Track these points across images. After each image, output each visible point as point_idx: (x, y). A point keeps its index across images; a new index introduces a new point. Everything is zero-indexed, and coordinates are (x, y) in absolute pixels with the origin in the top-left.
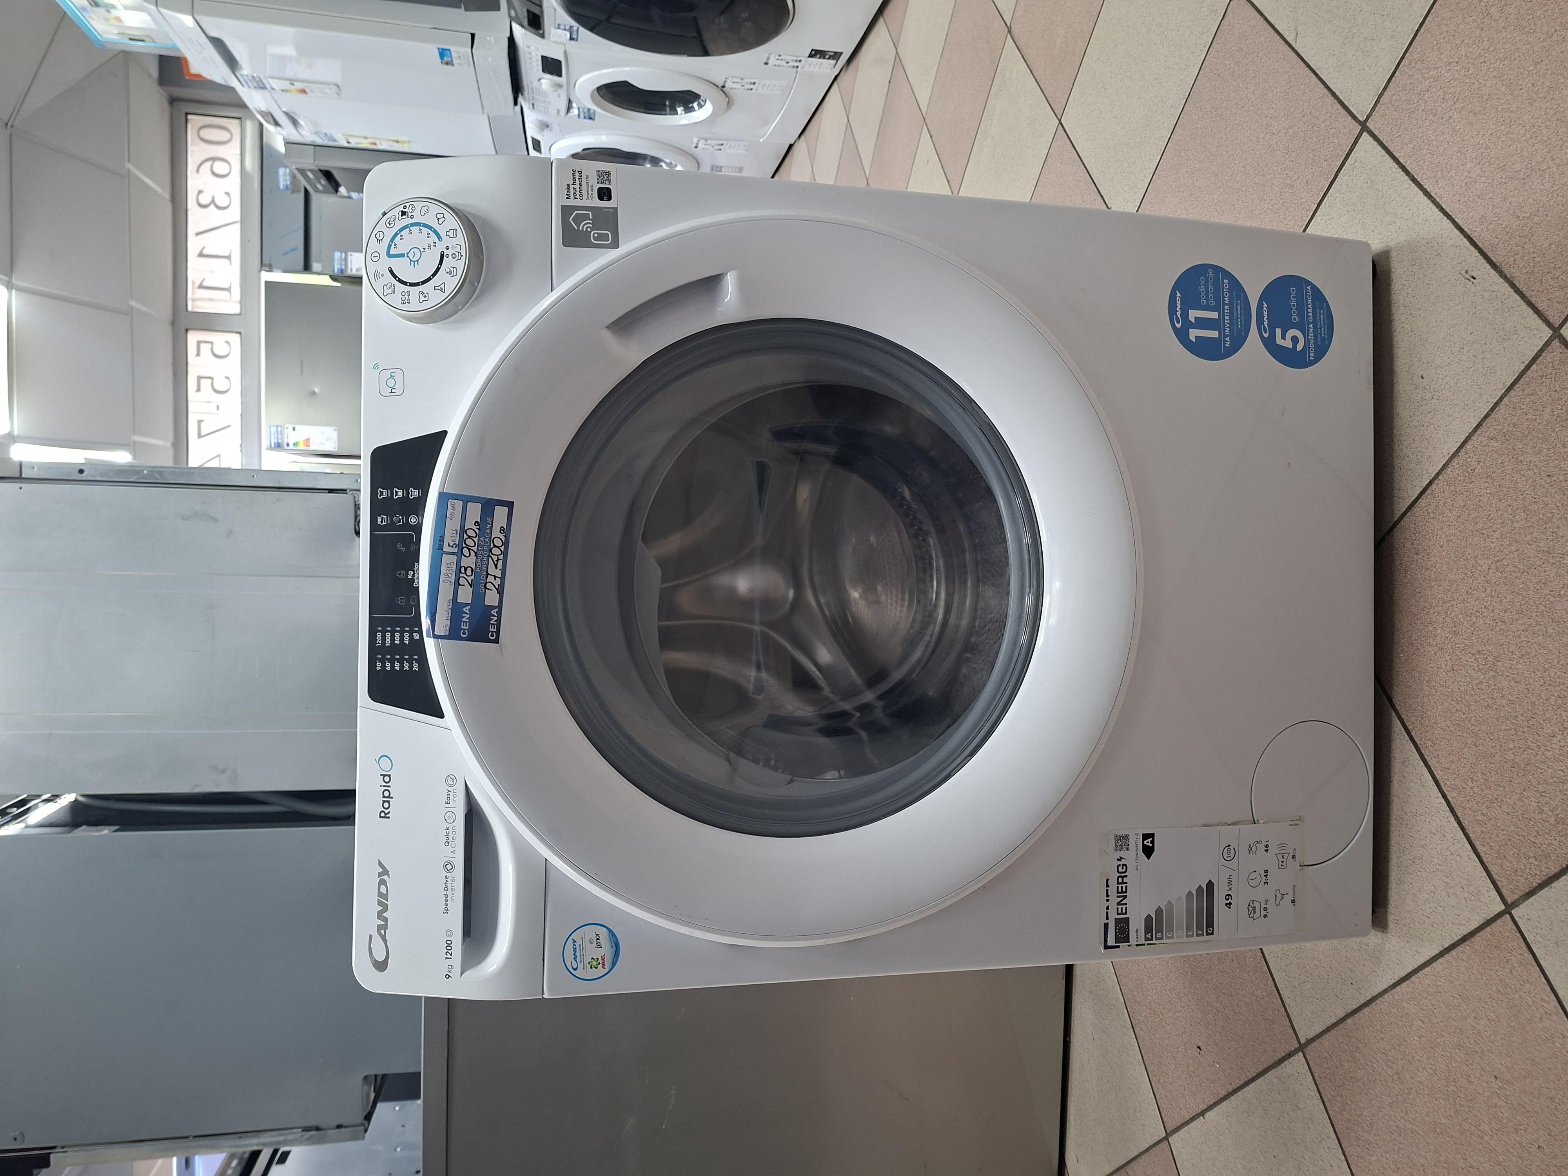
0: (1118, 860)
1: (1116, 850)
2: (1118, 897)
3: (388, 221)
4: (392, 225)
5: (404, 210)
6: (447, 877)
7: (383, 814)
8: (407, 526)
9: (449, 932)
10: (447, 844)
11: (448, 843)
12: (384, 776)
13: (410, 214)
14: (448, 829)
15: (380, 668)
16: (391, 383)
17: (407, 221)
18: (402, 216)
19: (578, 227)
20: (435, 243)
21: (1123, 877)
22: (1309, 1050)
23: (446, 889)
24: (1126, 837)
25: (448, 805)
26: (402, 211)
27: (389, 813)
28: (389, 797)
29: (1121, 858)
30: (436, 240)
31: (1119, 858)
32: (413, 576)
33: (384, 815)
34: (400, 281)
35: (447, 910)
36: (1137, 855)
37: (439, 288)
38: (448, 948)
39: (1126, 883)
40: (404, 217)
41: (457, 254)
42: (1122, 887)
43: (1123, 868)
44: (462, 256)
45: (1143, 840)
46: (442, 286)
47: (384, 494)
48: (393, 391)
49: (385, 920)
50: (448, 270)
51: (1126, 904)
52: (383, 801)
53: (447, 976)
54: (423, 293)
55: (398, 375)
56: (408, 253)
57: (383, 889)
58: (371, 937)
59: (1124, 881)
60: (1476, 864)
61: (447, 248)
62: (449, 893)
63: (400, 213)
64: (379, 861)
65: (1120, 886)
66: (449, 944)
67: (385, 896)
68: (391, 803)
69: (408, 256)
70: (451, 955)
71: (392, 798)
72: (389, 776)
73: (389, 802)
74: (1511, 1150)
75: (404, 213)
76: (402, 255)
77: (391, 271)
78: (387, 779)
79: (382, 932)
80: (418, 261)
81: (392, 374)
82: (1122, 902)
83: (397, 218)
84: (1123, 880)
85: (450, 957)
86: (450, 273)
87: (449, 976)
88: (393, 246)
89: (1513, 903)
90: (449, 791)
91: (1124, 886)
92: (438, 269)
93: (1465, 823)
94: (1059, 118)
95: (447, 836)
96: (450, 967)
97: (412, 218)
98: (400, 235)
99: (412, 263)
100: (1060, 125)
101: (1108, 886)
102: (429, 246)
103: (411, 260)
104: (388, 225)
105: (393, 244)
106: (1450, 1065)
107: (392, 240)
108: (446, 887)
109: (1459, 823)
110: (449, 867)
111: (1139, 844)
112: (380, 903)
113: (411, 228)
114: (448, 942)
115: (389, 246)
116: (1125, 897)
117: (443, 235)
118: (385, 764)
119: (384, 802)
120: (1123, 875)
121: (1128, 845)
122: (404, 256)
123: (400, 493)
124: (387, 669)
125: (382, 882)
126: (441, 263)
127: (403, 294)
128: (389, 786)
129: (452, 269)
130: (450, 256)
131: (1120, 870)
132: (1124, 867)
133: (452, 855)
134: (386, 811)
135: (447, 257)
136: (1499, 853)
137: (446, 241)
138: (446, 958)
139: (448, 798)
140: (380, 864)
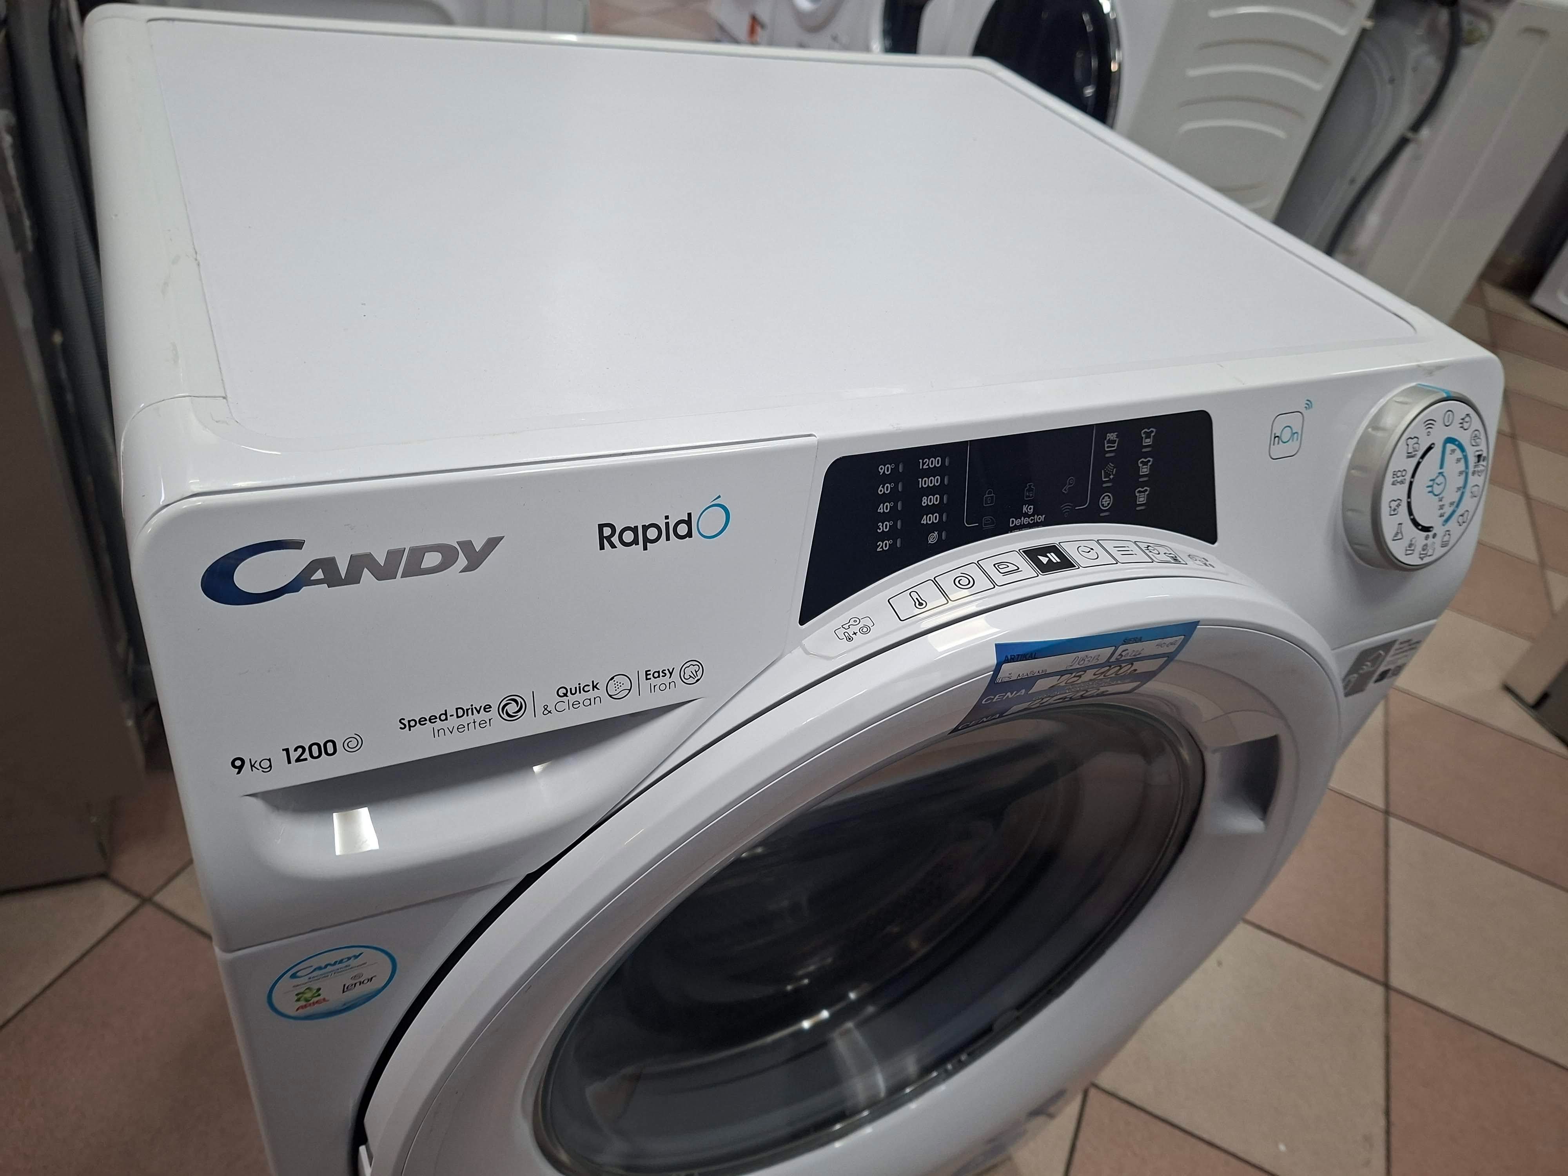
3: (1478, 433)
4: (1472, 441)
5: (1482, 458)
6: (487, 708)
7: (607, 531)
8: (1098, 493)
9: (357, 743)
10: (561, 692)
11: (565, 695)
12: (688, 522)
14: (594, 687)
15: (882, 472)
16: (1287, 435)
17: (1471, 465)
20: (1443, 515)
23: (460, 712)
25: (642, 675)
27: (613, 546)
28: (646, 541)
32: (1026, 515)
33: (606, 534)
34: (1417, 466)
35: (407, 725)
37: (1399, 529)
38: (315, 749)
40: (1476, 460)
41: (1426, 551)
44: (1422, 559)
46: (1399, 536)
47: (1147, 443)
48: (1277, 440)
49: (353, 578)
50: (1413, 541)
52: (636, 527)
53: (238, 763)
54: (1398, 505)
56: (1442, 473)
57: (432, 559)
58: (298, 545)
61: (1435, 535)
62: (453, 722)
63: (1480, 453)
64: (502, 538)
66: (327, 748)
67: (414, 569)
68: (634, 547)
69: (1439, 473)
70: (298, 760)
71: (645, 547)
72: (689, 534)
73: (635, 542)
75: (1479, 458)
76: (1442, 464)
77: (1429, 448)
78: (683, 529)
79: (319, 575)
80: (1433, 492)
81: (1296, 435)
83: (1477, 448)
85: (293, 759)
86: (1410, 545)
87: (240, 768)
88: (1453, 447)
90: (671, 674)
92: (1418, 526)
95: (581, 689)
96: (266, 764)
97: (1473, 473)
98: (1461, 456)
99: (1432, 483)
102: (1442, 506)
103: (1434, 480)
104: (1473, 434)
107: (1459, 445)
108: (466, 712)
110: (512, 708)
112: (394, 556)
113: (1464, 473)
114: (330, 746)
115: (1454, 441)
117: (1448, 525)
118: (711, 522)
119: (635, 530)
122: (1440, 467)
123: (1145, 470)
124: (881, 488)
125: (448, 555)
126: (1422, 528)
127: (1403, 473)
128: (668, 538)
129: (1413, 547)
130: (1426, 542)
133: (540, 710)
134: (614, 537)
135: (1425, 537)
137: (1441, 532)
138: (287, 750)
139: (658, 674)
140: (493, 543)
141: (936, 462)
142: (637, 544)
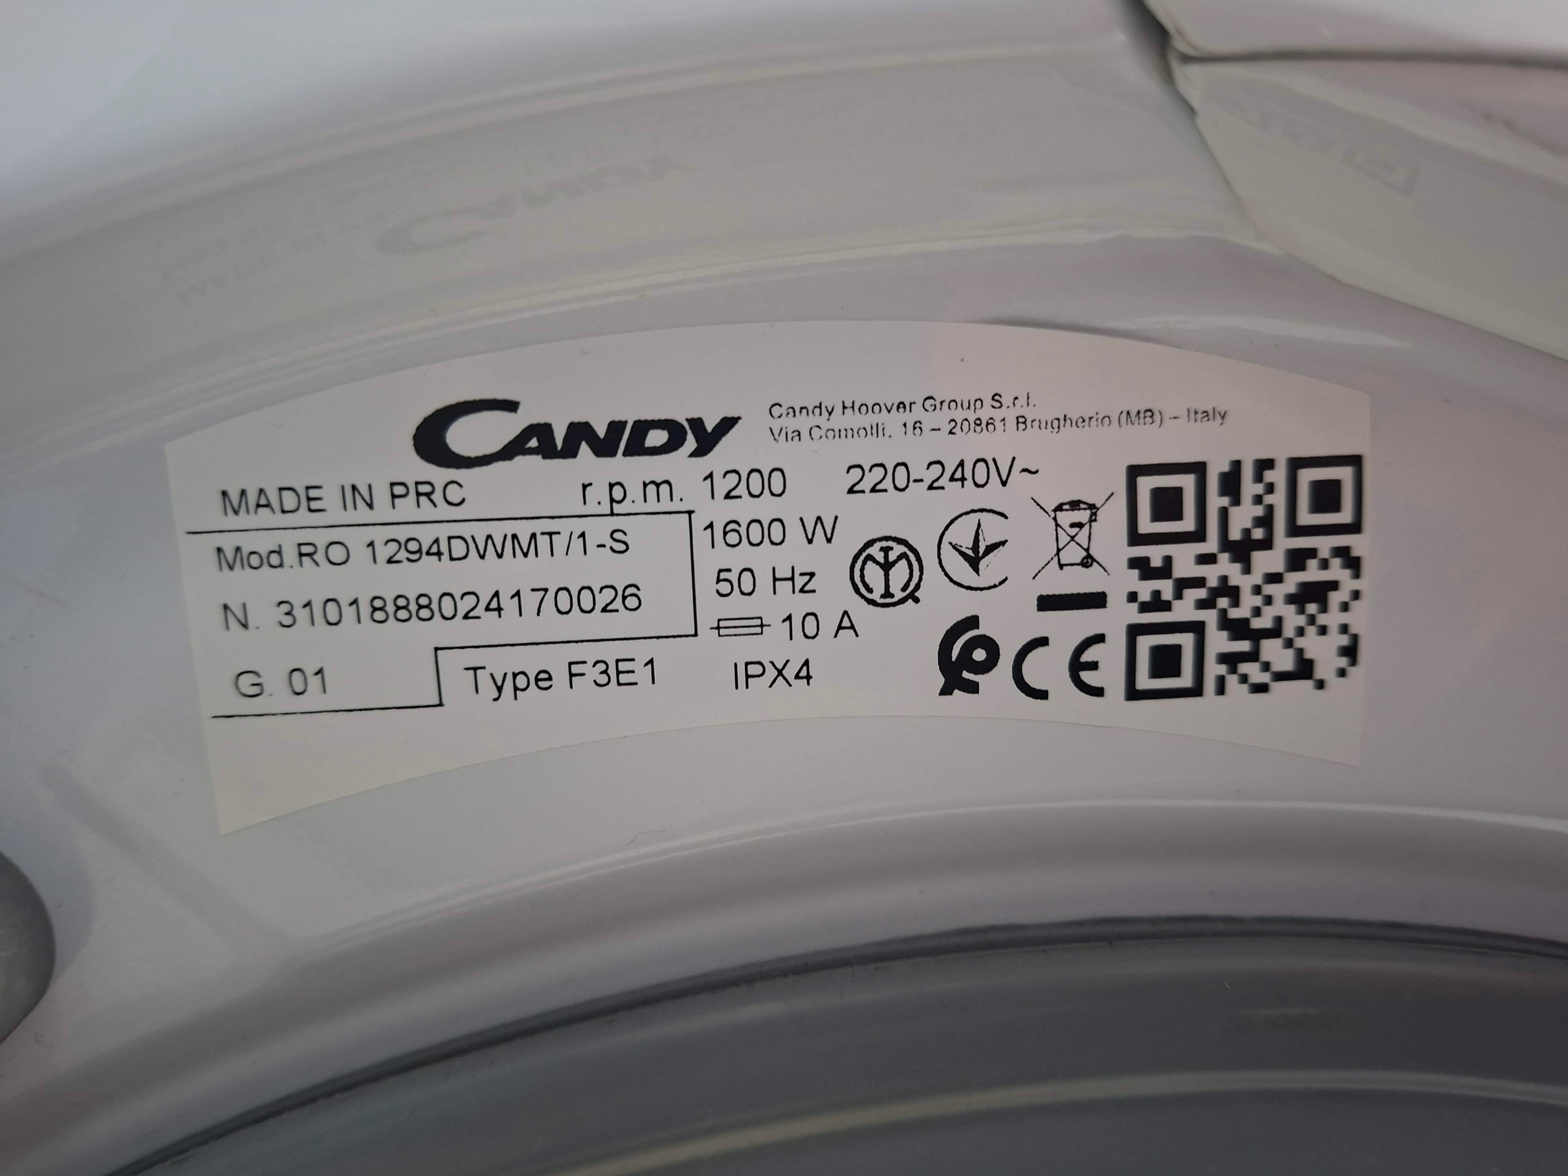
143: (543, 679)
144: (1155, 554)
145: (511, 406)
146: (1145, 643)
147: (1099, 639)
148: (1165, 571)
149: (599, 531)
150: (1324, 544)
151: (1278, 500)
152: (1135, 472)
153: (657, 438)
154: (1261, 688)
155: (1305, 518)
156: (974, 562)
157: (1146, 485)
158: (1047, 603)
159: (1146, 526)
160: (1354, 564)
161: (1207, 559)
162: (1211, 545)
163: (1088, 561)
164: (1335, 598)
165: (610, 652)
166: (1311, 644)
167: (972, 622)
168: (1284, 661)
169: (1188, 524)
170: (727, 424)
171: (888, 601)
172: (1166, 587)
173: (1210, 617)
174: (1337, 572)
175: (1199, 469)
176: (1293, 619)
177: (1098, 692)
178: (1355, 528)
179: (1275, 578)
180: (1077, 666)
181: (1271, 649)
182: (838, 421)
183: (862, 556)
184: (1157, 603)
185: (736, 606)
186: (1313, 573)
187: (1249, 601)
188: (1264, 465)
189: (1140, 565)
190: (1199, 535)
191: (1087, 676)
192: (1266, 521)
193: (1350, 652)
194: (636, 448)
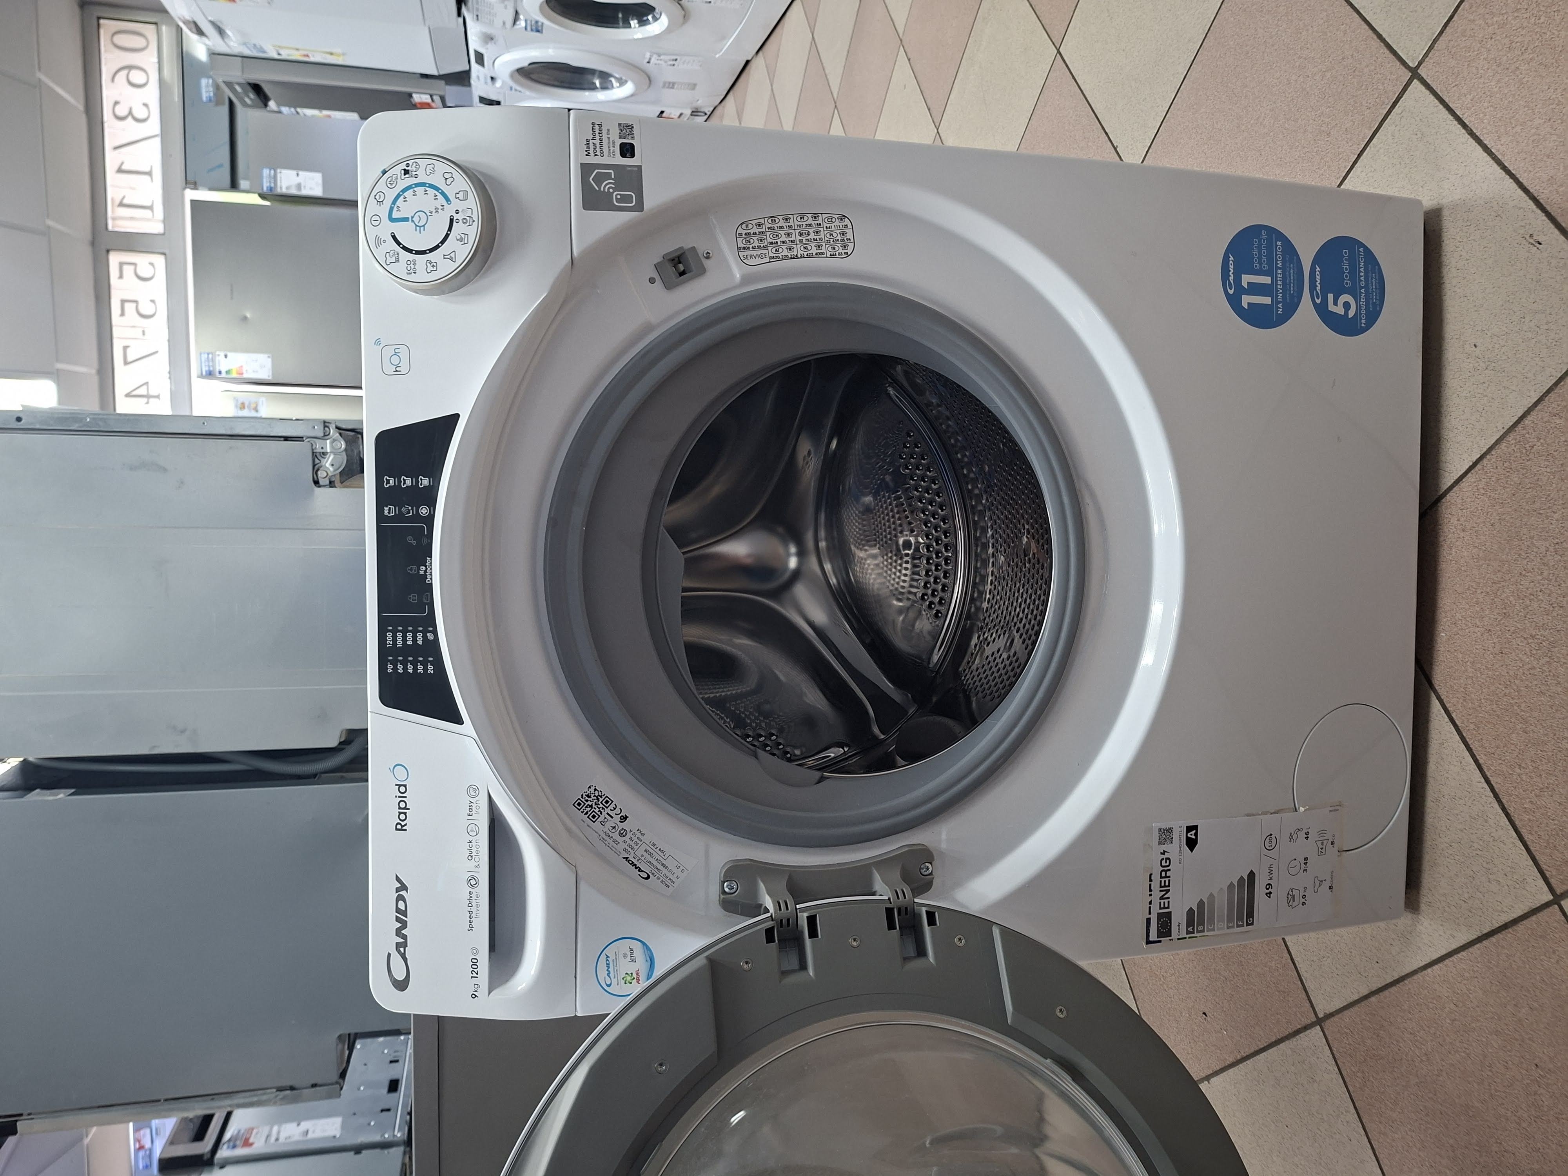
0: (1161, 853)
1: (1160, 844)
2: (1161, 891)
3: (389, 180)
4: (394, 185)
5: (407, 168)
6: (470, 893)
7: (399, 827)
8: (417, 518)
9: (475, 950)
10: (470, 858)
11: (472, 857)
12: (400, 786)
13: (414, 173)
14: (470, 842)
15: (391, 671)
16: (395, 360)
17: (410, 181)
18: (405, 175)
19: (600, 188)
20: (443, 206)
21: (1166, 871)
22: (1327, 1024)
23: (470, 905)
24: (1170, 830)
25: (470, 817)
26: (405, 170)
27: (406, 825)
28: (405, 808)
29: (1164, 851)
30: (444, 202)
31: (1162, 852)
32: (426, 571)
33: (401, 827)
34: (405, 248)
35: (471, 928)
36: (1180, 848)
37: (448, 257)
38: (474, 966)
39: (1169, 877)
40: (407, 176)
41: (468, 218)
42: (1165, 881)
43: (1166, 862)
44: (474, 221)
45: (1187, 833)
46: (453, 255)
47: (391, 482)
48: (398, 369)
49: (405, 937)
50: (459, 237)
51: (1168, 898)
52: (399, 812)
53: (473, 996)
54: (431, 262)
55: (403, 351)
56: (412, 217)
57: (401, 905)
58: (389, 955)
59: (1168, 875)
60: (1522, 852)
61: (457, 212)
62: (474, 909)
63: (403, 172)
64: (397, 876)
65: (1163, 880)
66: (474, 963)
67: (404, 913)
68: (407, 814)
69: (412, 221)
70: (477, 974)
71: (408, 809)
72: (405, 786)
73: (405, 814)
74: (1550, 1137)
75: (406, 172)
76: (406, 220)
77: (394, 237)
78: (402, 789)
79: (402, 950)
80: (424, 226)
81: (396, 351)
82: (1165, 896)
83: (399, 177)
84: (1166, 874)
85: (476, 976)
86: (461, 240)
87: (476, 996)
88: (395, 209)
89: (1562, 894)
90: (472, 802)
91: (1167, 880)
92: (447, 236)
93: (1511, 810)
94: (1058, 47)
95: (470, 849)
96: (476, 986)
97: (416, 178)
98: (402, 197)
99: (418, 228)
100: (1058, 55)
101: (1151, 880)
102: (436, 209)
103: (416, 226)
104: (389, 185)
105: (396, 206)
106: (1486, 1051)
107: (394, 202)
108: (470, 903)
109: (1504, 809)
110: (473, 882)
111: (1182, 836)
112: (398, 920)
113: (415, 189)
114: (473, 961)
115: (391, 209)
116: (1168, 891)
117: (451, 197)
118: (400, 773)
119: (400, 813)
120: (1166, 869)
121: (1172, 838)
122: (408, 221)
123: (409, 482)
124: (399, 671)
125: (401, 898)
126: (450, 229)
127: (409, 263)
128: (405, 797)
129: (463, 236)
130: (461, 222)
131: (1164, 864)
132: (1168, 861)
133: (476, 869)
134: (403, 823)
135: (457, 222)
136: (1548, 843)
137: (456, 204)
138: (472, 977)
139: (471, 810)
140: (398, 879)
141: (389, 635)
142: (406, 813)
143: (660, 850)
144: (599, 813)
145: (639, 875)
146: (607, 806)
147: (611, 810)
148: (599, 811)
149: (643, 858)
150: (583, 800)
151: (584, 808)
152: (594, 822)
153: (630, 862)
154: (601, 791)
155: (583, 804)
156: (615, 827)
157: (594, 820)
158: (612, 817)
159: (597, 816)
160: (582, 795)
161: (595, 809)
162: (593, 809)
163: (605, 818)
164: (587, 794)
165: (652, 847)
166: (593, 792)
167: (620, 822)
168: (596, 792)
169: (594, 813)
170: (624, 858)
171: (625, 830)
172: (601, 809)
173: (599, 803)
174: (584, 796)
175: (588, 817)
176: (592, 795)
177: (615, 805)
178: (579, 799)
179: (590, 801)
180: (615, 809)
181: (597, 795)
182: (614, 850)
183: (624, 836)
184: (603, 809)
185: (638, 842)
186: (587, 798)
187: (595, 801)
188: (582, 812)
189: (601, 813)
190: (594, 811)
191: (615, 807)
192: (586, 807)
193: (590, 787)
194: (633, 862)
